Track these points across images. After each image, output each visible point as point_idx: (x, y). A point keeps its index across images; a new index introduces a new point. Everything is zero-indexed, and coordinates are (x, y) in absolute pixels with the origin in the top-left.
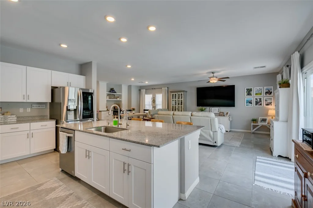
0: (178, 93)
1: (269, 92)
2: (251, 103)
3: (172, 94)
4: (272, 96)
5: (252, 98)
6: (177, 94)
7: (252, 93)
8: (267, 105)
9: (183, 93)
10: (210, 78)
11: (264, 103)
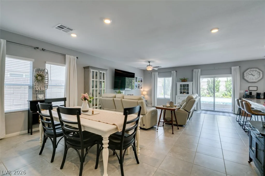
0: (100, 72)
1: (141, 81)
2: (137, 87)
3: (92, 70)
4: (142, 83)
5: (137, 84)
6: (98, 71)
7: (137, 80)
8: (141, 88)
9: (105, 72)
10: (148, 66)
11: (140, 87)
